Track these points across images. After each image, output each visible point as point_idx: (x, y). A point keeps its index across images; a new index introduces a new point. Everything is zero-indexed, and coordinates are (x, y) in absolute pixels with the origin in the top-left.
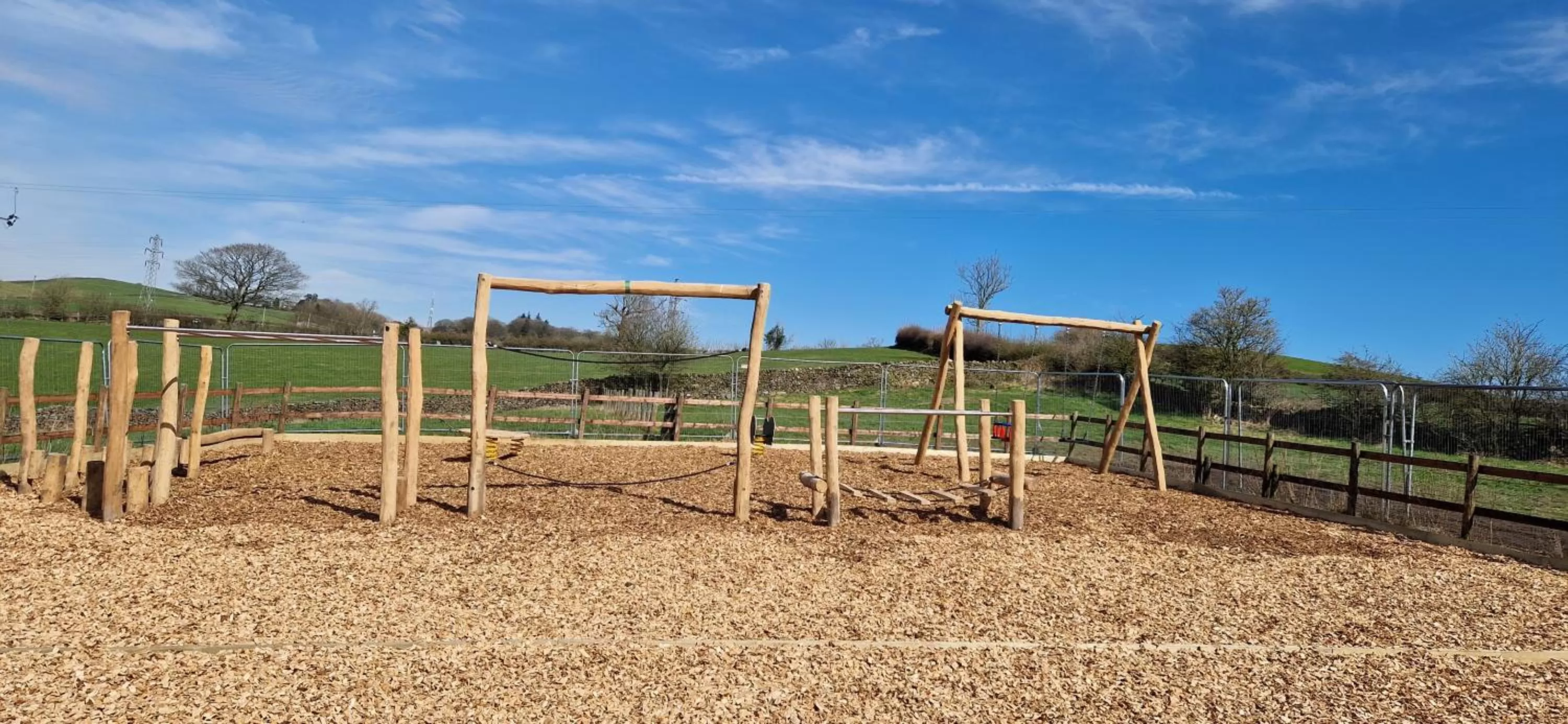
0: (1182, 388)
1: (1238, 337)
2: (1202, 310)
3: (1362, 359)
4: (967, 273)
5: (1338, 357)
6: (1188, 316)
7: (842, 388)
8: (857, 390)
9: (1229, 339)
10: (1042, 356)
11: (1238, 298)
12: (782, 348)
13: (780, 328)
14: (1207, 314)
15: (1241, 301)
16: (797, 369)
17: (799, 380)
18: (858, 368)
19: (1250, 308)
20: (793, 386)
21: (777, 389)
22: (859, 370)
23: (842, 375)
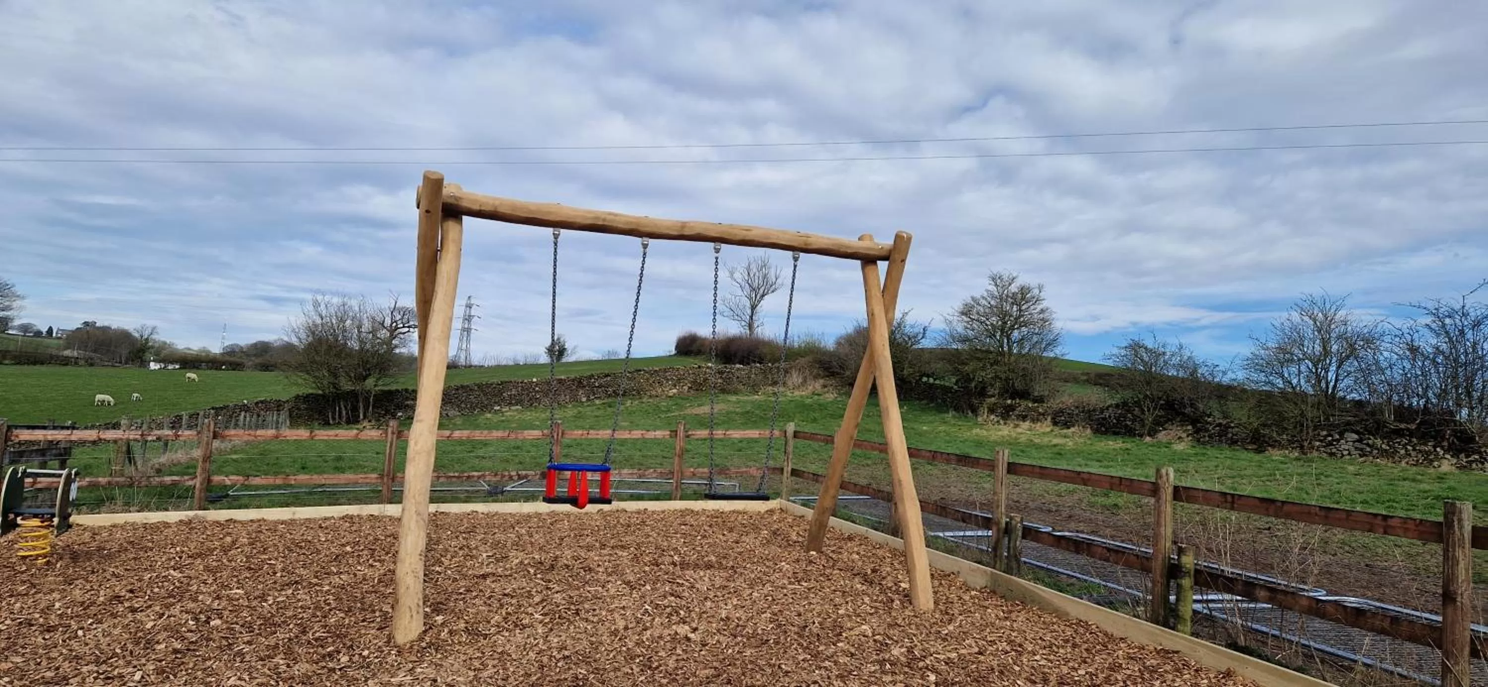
0: (955, 387)
1: (1012, 328)
2: (973, 298)
3: (1150, 346)
4: (737, 275)
5: (1125, 344)
6: (958, 306)
7: (588, 400)
8: (605, 401)
9: (1002, 331)
10: (809, 358)
11: (1010, 284)
12: (564, 360)
13: (562, 340)
14: (978, 304)
15: (1014, 288)
16: (535, 380)
17: (538, 391)
18: (607, 376)
19: (1023, 297)
20: (531, 399)
21: (510, 404)
22: (609, 378)
23: (588, 385)
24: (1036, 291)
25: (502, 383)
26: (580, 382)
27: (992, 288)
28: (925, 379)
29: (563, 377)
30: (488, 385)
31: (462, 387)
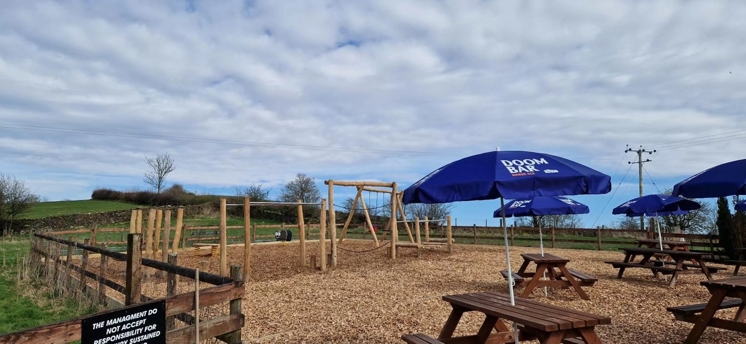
2: (291, 182)
16: (89, 214)
17: (91, 219)
18: (124, 211)
19: (307, 182)
20: (88, 223)
21: (78, 225)
22: (124, 212)
23: (115, 215)
24: (312, 180)
25: (74, 215)
26: (111, 215)
27: (298, 178)
28: (265, 211)
29: (102, 212)
30: (67, 216)
31: (55, 218)
